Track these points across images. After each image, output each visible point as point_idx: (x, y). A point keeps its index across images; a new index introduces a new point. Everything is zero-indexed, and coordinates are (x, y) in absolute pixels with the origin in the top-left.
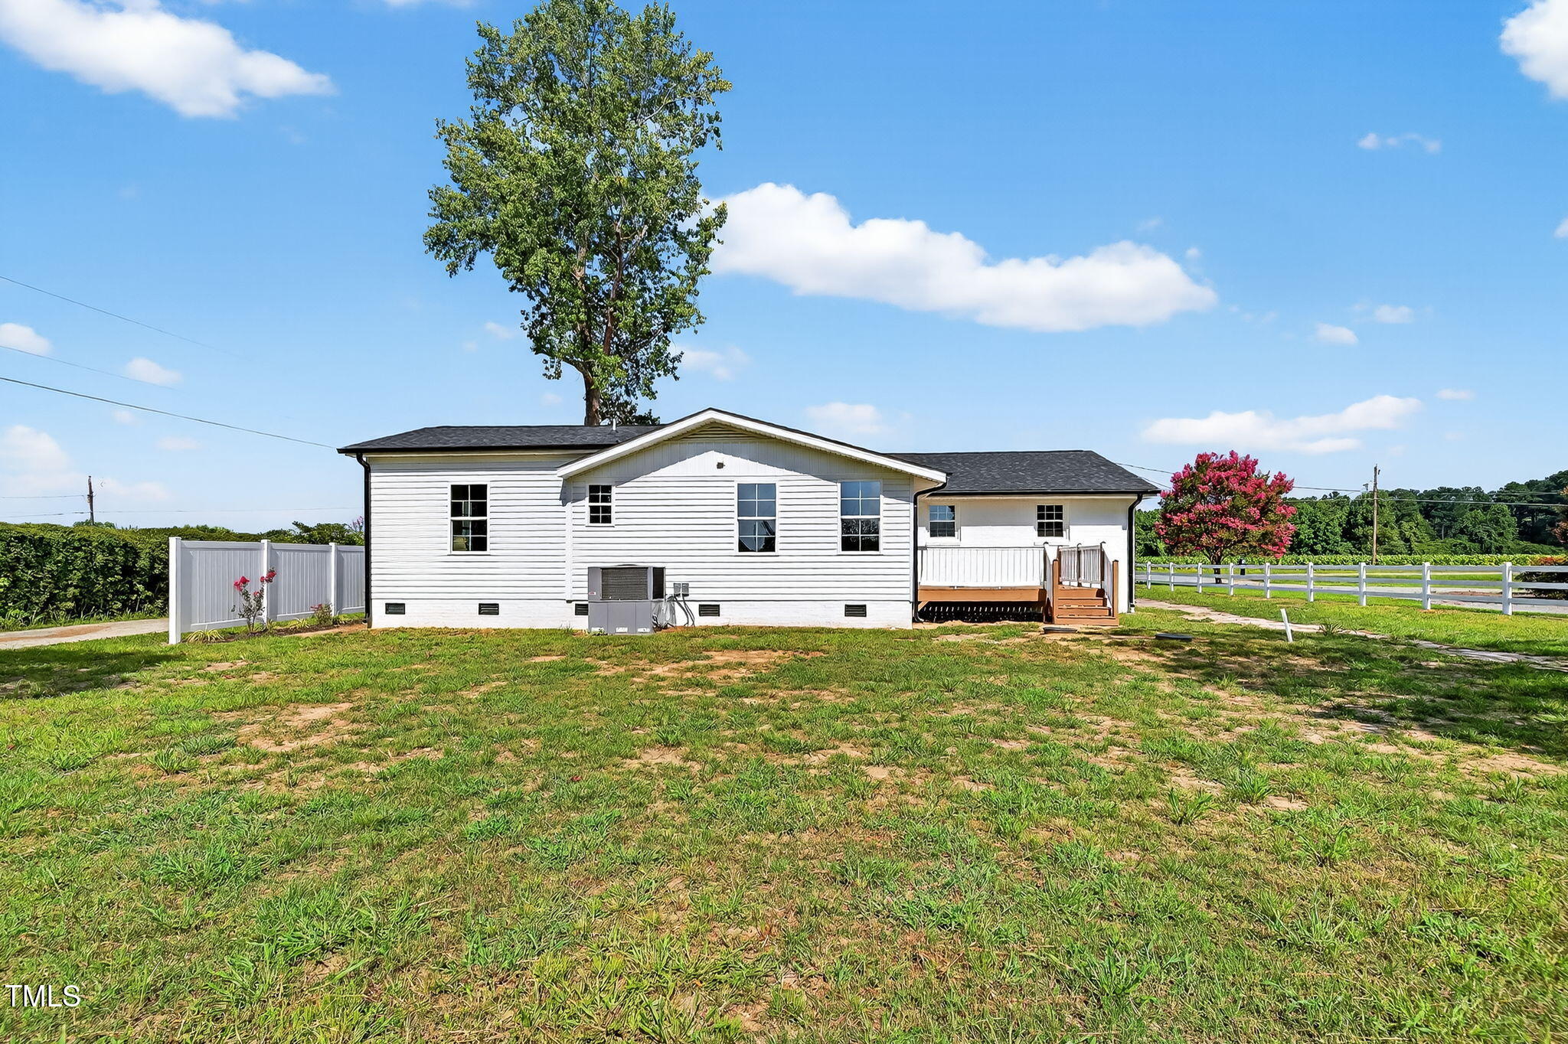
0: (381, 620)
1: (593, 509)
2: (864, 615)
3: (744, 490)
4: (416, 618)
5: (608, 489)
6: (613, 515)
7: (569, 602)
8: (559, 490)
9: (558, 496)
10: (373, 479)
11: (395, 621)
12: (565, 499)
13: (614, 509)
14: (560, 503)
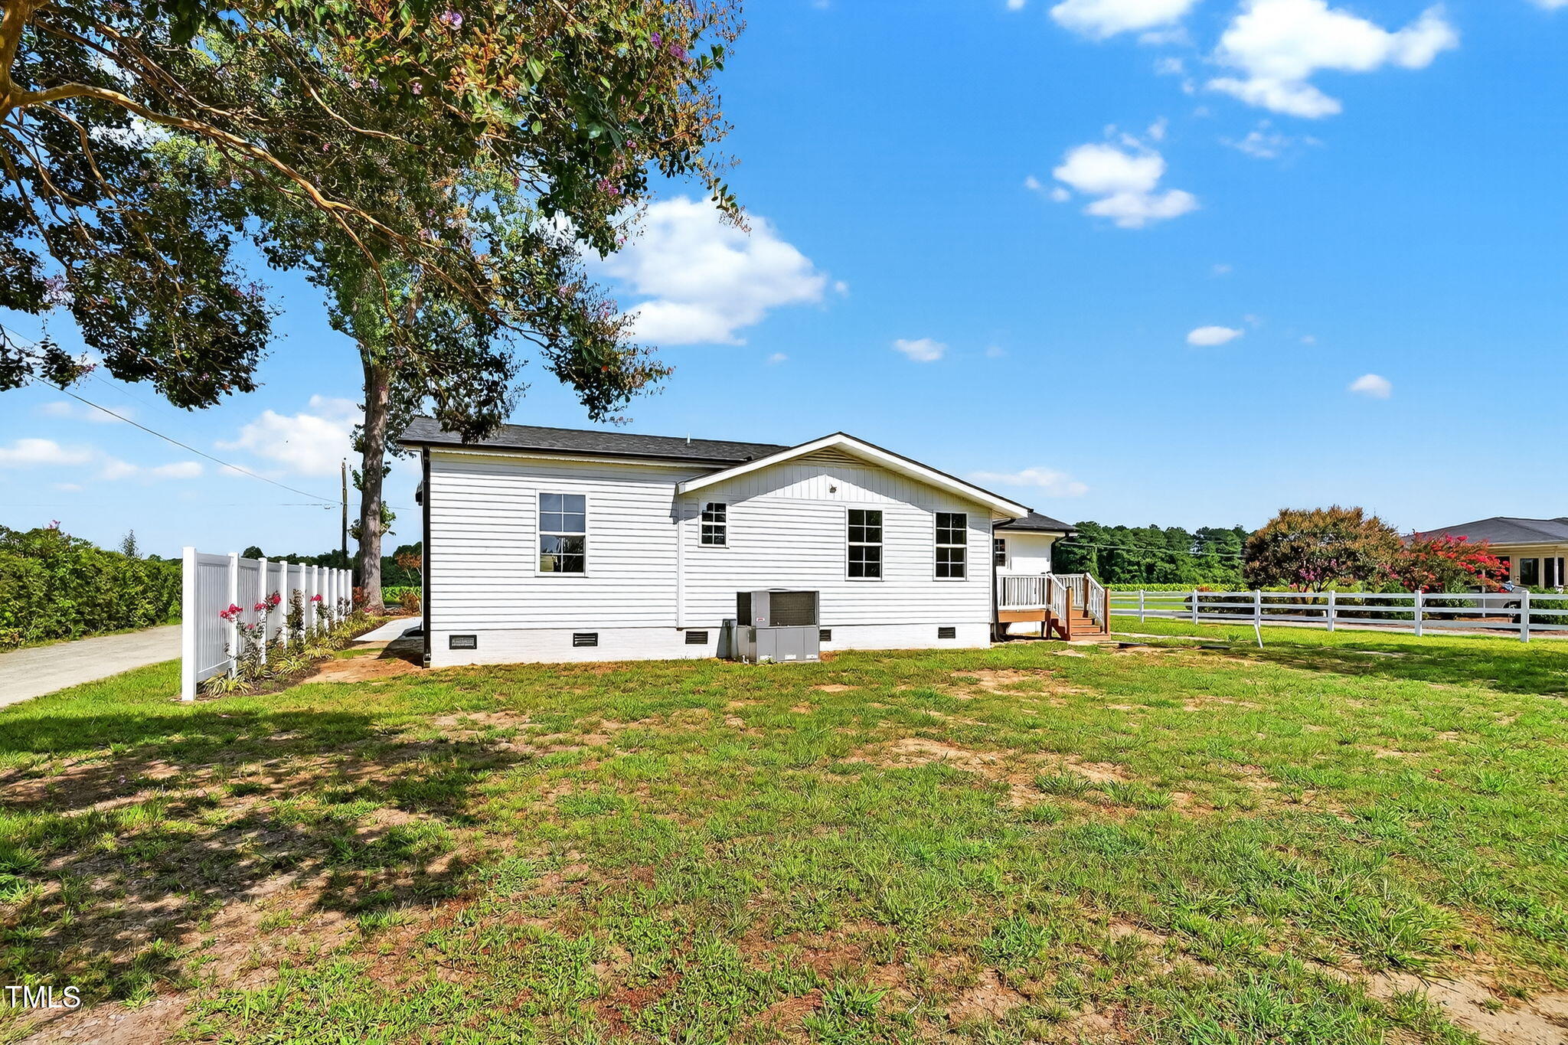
0: (441, 656)
1: (706, 529)
2: (953, 636)
3: (855, 516)
4: (486, 654)
5: (722, 507)
6: (728, 536)
7: (679, 629)
8: (670, 506)
9: (668, 513)
10: (432, 480)
11: (463, 658)
12: (676, 517)
13: (728, 530)
14: (671, 520)
